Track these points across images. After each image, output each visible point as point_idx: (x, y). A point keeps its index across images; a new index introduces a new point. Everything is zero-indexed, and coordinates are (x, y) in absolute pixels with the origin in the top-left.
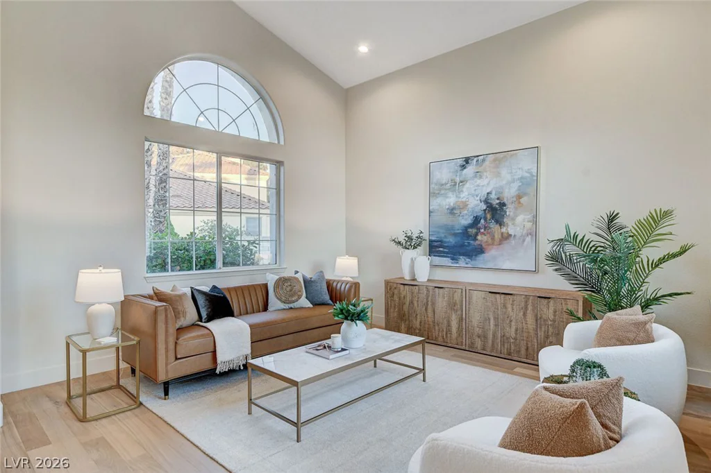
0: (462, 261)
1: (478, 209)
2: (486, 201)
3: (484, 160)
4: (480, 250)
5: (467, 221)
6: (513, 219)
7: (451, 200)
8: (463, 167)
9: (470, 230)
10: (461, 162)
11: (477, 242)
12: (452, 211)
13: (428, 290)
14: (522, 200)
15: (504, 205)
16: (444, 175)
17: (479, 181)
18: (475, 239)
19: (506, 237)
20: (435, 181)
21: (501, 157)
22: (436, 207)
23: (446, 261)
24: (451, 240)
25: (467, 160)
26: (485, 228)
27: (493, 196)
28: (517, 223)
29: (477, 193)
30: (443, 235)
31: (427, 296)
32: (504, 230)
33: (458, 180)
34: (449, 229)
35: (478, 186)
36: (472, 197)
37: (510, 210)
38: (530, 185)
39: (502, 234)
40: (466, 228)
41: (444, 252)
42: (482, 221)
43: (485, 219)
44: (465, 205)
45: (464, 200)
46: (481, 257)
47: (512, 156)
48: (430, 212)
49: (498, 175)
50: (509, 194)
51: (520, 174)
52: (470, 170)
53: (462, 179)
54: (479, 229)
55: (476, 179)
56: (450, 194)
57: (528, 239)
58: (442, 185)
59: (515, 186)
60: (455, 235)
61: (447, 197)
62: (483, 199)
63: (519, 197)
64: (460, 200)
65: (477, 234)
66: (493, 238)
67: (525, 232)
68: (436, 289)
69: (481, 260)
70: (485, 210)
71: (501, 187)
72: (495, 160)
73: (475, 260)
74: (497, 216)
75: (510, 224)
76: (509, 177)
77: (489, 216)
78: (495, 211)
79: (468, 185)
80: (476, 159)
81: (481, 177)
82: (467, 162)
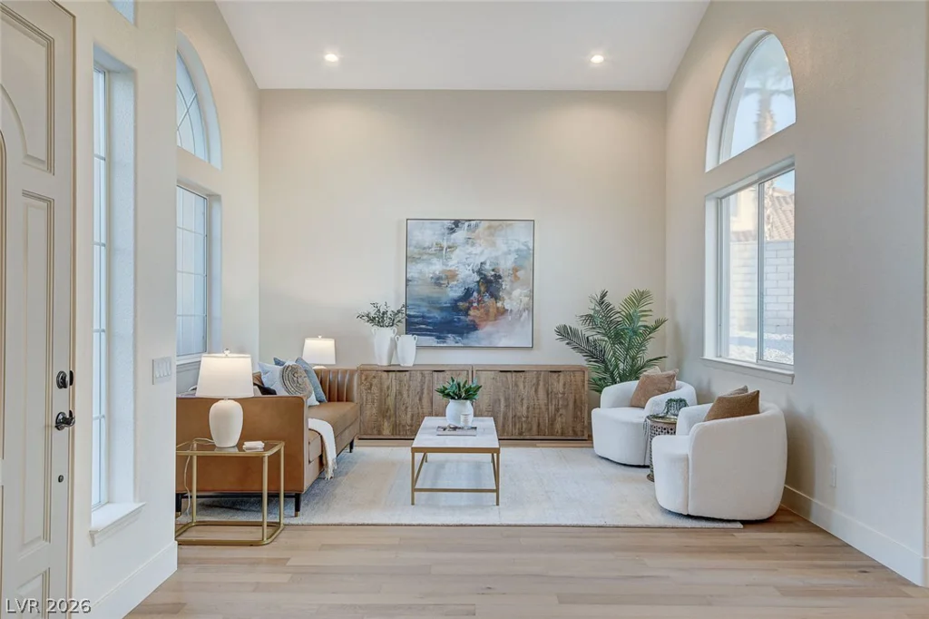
0: (451, 340)
1: (469, 280)
2: (479, 272)
3: (477, 226)
4: (473, 327)
5: (455, 292)
6: (510, 293)
7: (436, 267)
8: (452, 230)
9: (461, 304)
10: (448, 224)
11: (470, 318)
12: (438, 281)
13: (423, 375)
14: (518, 274)
15: (500, 277)
16: (427, 236)
17: (470, 249)
18: (467, 314)
19: (502, 312)
20: (414, 243)
21: (497, 226)
22: (416, 275)
23: (431, 341)
24: (437, 315)
25: (457, 223)
26: (479, 302)
27: (487, 267)
28: (513, 297)
29: (468, 262)
30: (425, 309)
31: (423, 382)
32: (499, 304)
33: (445, 244)
34: (433, 303)
35: (470, 254)
36: (464, 264)
37: (506, 284)
38: (526, 258)
39: (498, 308)
40: (456, 301)
41: (427, 330)
42: (475, 294)
43: (479, 292)
44: (452, 276)
45: (453, 268)
46: (473, 335)
47: (507, 226)
48: (407, 281)
49: (493, 244)
50: (506, 265)
51: (516, 246)
52: (460, 235)
53: (450, 244)
54: (471, 303)
55: (467, 246)
56: (435, 260)
57: (525, 314)
58: (424, 248)
59: (512, 258)
60: (442, 309)
61: (431, 264)
62: (476, 269)
63: (515, 270)
64: (448, 268)
65: (469, 309)
66: (487, 313)
67: (522, 306)
68: (435, 374)
69: (473, 338)
70: (478, 282)
71: (497, 258)
72: (489, 227)
73: (467, 338)
74: (492, 289)
75: (506, 297)
76: (504, 248)
77: (482, 289)
78: (490, 284)
79: (457, 251)
80: (467, 224)
81: (473, 245)
82: (457, 226)
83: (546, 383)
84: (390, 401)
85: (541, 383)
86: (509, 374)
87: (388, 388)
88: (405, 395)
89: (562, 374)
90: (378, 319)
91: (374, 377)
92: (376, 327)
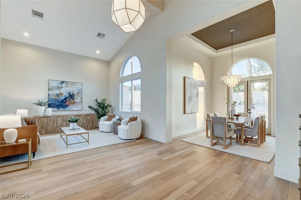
0: (61, 109)
1: (66, 95)
2: (69, 93)
3: (68, 83)
4: (67, 106)
5: (62, 98)
6: (76, 98)
7: (57, 92)
8: (61, 84)
9: (64, 101)
10: (61, 82)
11: (66, 104)
12: (57, 95)
13: (55, 118)
14: (79, 94)
15: (74, 95)
16: (55, 84)
18: (65, 103)
19: (75, 103)
20: (51, 85)
21: (73, 83)
22: (51, 94)
23: (56, 109)
24: (57, 103)
25: (63, 82)
26: (69, 100)
27: (71, 92)
28: (77, 99)
29: (66, 91)
30: (54, 102)
31: (54, 120)
32: (74, 101)
33: (60, 87)
34: (56, 100)
35: (67, 89)
36: (65, 91)
37: (76, 96)
38: (80, 91)
39: (74, 102)
40: (63, 100)
41: (55, 107)
42: (68, 98)
43: (69, 98)
44: (61, 94)
45: (62, 92)
46: (68, 108)
47: (76, 84)
48: (49, 95)
49: (73, 88)
50: (75, 92)
51: (78, 88)
52: (64, 85)
53: (61, 87)
54: (67, 100)
55: (66, 88)
56: (57, 90)
57: (80, 103)
58: (54, 87)
59: (77, 91)
60: (59, 102)
61: (56, 91)
62: (68, 93)
63: (78, 93)
64: (61, 92)
65: (66, 102)
66: (71, 103)
67: (79, 102)
68: (58, 117)
69: (67, 108)
70: (69, 96)
71: (73, 90)
72: (72, 84)
73: (66, 108)
74: (72, 97)
75: (76, 99)
76: (75, 89)
77: (70, 97)
78: (72, 96)
79: (63, 88)
80: (66, 82)
81: (67, 87)
82: (63, 83)
83: (86, 117)
84: (45, 125)
85: (85, 118)
86: (77, 116)
87: (44, 121)
88: (49, 123)
89: (90, 116)
90: (40, 104)
91: (40, 119)
92: (39, 106)
